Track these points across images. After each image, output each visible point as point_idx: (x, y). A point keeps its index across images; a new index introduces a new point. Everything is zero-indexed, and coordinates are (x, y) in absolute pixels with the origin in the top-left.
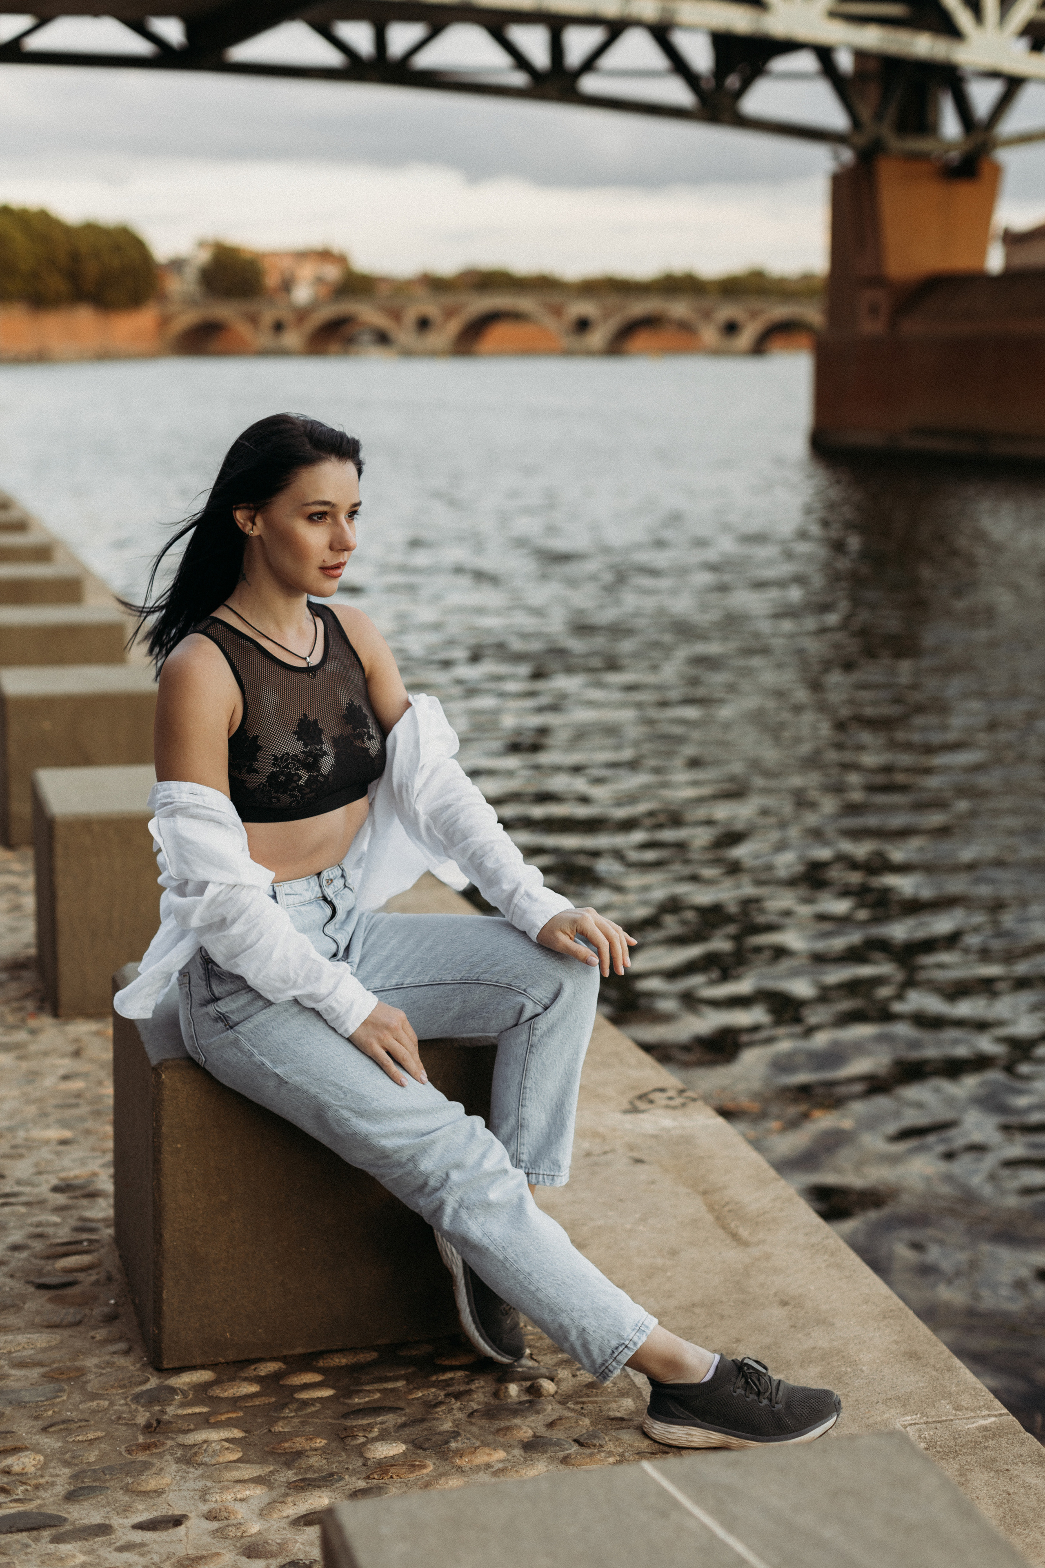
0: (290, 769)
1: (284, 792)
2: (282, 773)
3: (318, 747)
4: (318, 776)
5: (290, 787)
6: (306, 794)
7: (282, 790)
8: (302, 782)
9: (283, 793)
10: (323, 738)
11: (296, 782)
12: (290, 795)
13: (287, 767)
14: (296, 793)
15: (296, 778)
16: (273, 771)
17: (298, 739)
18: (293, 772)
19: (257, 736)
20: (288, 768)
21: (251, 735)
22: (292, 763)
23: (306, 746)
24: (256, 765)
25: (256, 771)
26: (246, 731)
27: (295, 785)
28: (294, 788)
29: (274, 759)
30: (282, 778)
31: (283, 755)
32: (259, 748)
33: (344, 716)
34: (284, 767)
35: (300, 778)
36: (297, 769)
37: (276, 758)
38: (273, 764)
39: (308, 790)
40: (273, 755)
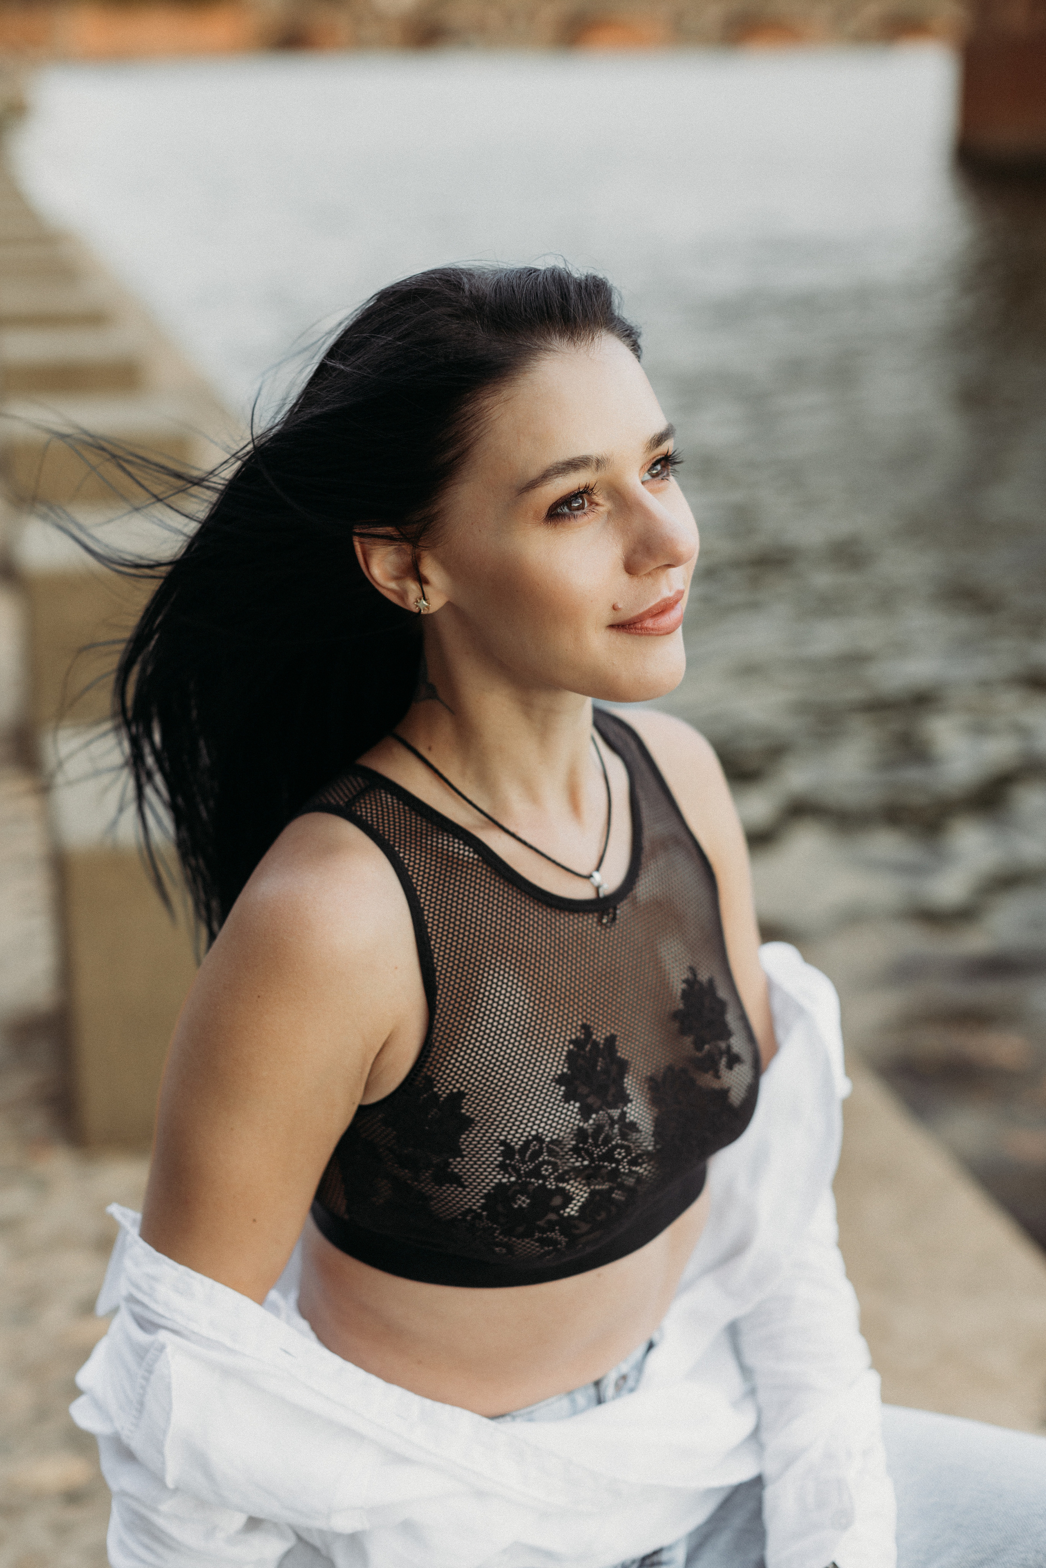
0: (545, 1178)
1: (528, 1234)
2: (523, 1189)
3: (616, 1113)
4: (611, 1190)
5: (541, 1223)
6: (583, 1235)
7: (520, 1229)
8: (572, 1210)
9: (522, 1236)
10: (631, 1084)
11: (556, 1210)
12: (538, 1240)
13: (536, 1173)
14: (556, 1235)
15: (557, 1201)
16: (500, 1185)
17: (567, 1098)
18: (551, 1185)
19: (461, 1095)
20: (539, 1176)
21: (443, 1090)
22: (548, 1163)
23: (585, 1112)
24: (457, 1165)
25: (457, 1180)
26: (430, 1082)
27: (552, 1217)
28: (551, 1226)
29: (503, 1154)
30: (523, 1201)
31: (527, 1143)
32: (467, 1123)
33: (676, 1016)
34: (529, 1174)
35: (568, 1199)
36: (561, 1179)
37: (508, 1151)
38: (503, 1166)
39: (584, 1227)
40: (503, 1143)
